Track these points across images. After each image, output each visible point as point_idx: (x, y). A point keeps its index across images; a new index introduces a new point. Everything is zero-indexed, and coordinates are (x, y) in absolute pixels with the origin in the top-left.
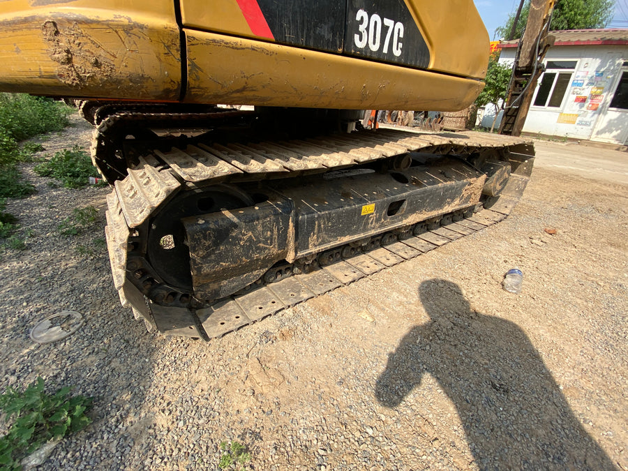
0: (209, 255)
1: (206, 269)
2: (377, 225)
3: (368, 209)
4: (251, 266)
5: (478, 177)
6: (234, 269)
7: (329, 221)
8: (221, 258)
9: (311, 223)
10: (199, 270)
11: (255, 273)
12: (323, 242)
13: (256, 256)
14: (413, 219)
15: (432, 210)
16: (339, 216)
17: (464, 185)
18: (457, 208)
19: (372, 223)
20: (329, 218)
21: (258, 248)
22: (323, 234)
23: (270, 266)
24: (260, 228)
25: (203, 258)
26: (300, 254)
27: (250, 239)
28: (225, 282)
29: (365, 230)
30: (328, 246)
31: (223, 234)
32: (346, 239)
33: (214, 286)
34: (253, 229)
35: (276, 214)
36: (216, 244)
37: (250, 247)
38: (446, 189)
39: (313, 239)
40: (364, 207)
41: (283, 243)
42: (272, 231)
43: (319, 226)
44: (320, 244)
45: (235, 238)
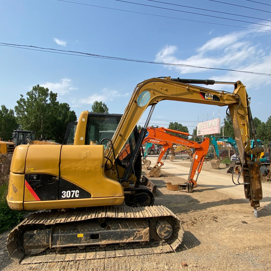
0: (28, 241)
1: (27, 244)
2: (86, 242)
3: (80, 235)
4: (39, 247)
5: (145, 228)
6: (34, 246)
7: (64, 237)
8: (31, 242)
9: (58, 237)
10: (25, 244)
11: (41, 249)
12: (62, 244)
13: (40, 244)
14: (104, 242)
15: (116, 240)
16: (68, 236)
17: (135, 231)
18: (132, 241)
19: (83, 241)
20: (64, 236)
21: (40, 242)
22: (62, 241)
23: (46, 248)
24: (41, 236)
25: (27, 241)
26: (53, 246)
27: (38, 239)
28: (32, 250)
29: (80, 243)
30: (64, 246)
31: (32, 236)
32: (71, 245)
33: (30, 250)
34: (39, 236)
35: (46, 233)
36: (30, 238)
37: (38, 241)
38: (122, 232)
39: (58, 242)
40: (78, 235)
41: (48, 242)
42: (45, 238)
43: (61, 238)
44: (61, 245)
45: (34, 238)
